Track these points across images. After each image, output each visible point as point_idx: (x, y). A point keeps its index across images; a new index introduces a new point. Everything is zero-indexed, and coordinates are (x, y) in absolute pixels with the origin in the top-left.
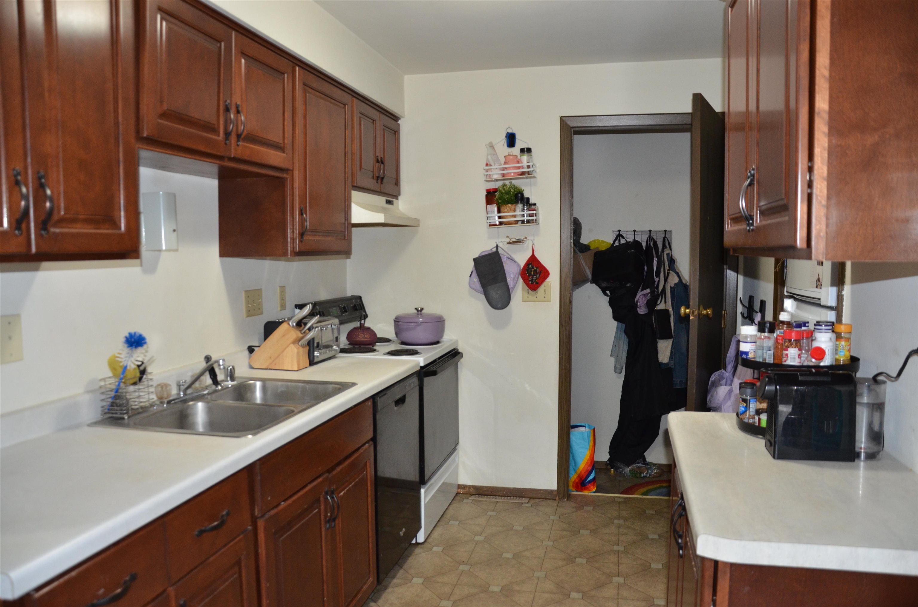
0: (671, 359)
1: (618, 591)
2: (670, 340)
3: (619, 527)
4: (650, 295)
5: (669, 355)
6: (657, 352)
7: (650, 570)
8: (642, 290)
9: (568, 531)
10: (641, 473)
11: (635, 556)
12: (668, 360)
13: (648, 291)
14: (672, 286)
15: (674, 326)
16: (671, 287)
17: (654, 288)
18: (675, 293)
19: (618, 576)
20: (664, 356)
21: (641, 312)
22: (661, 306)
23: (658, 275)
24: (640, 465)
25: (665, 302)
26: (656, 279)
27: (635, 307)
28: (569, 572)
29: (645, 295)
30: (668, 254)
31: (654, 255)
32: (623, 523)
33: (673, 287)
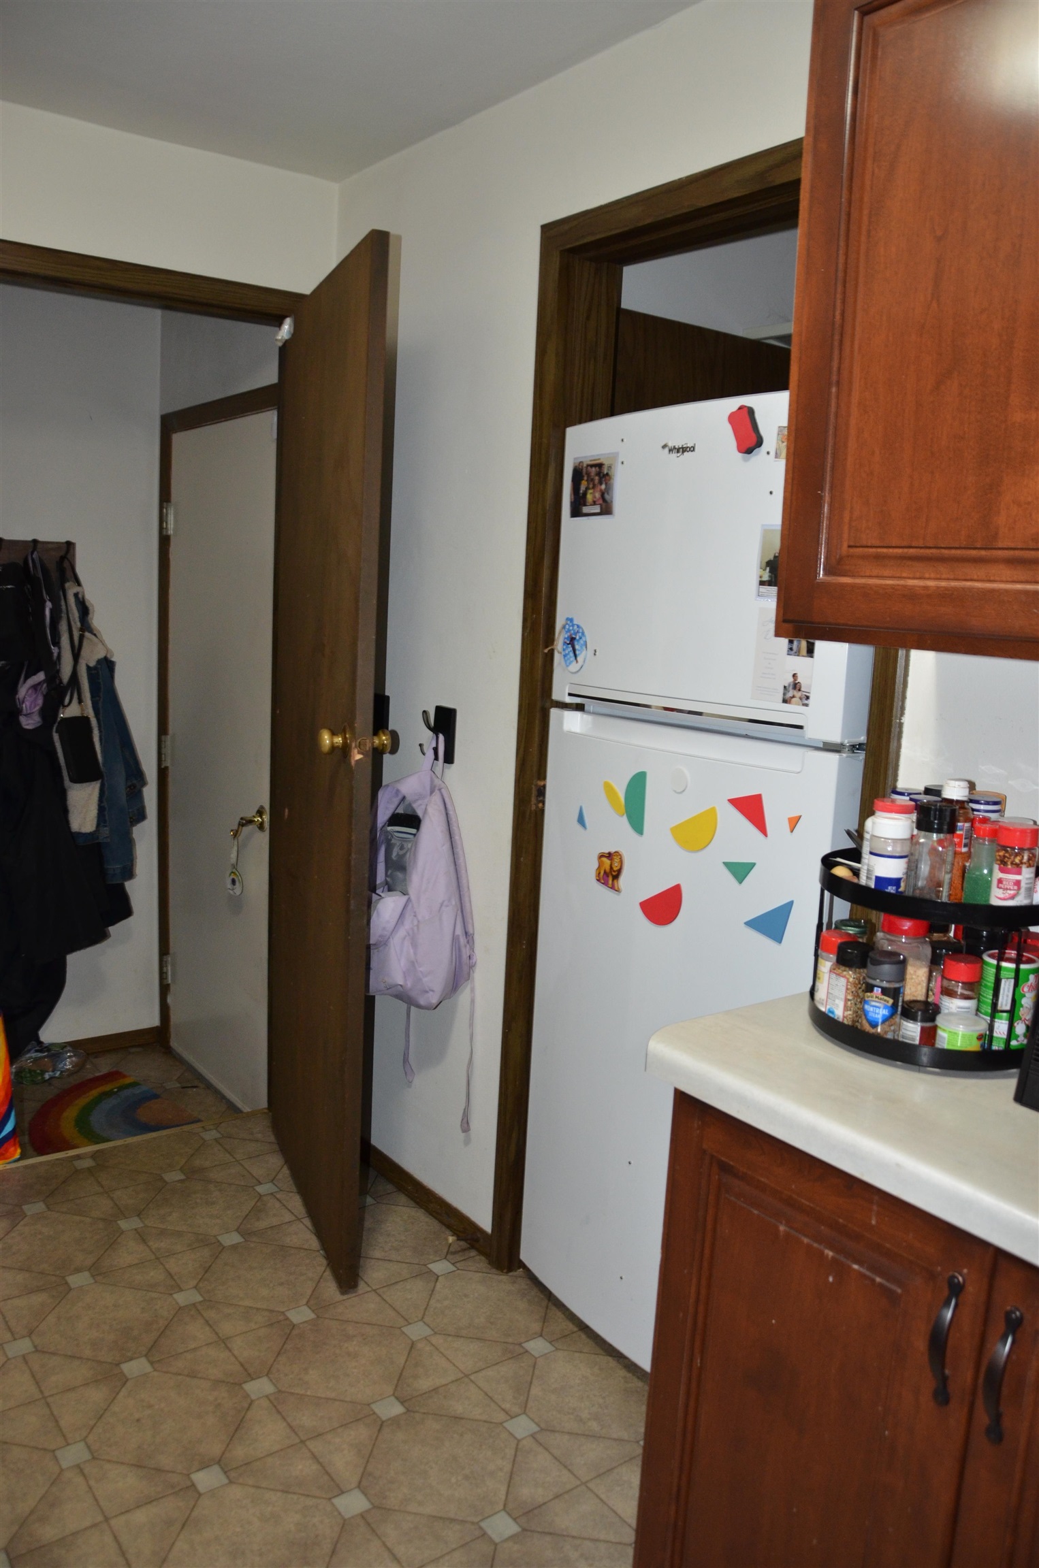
0: (102, 824)
1: (284, 1418)
2: (95, 782)
3: (142, 1236)
4: (45, 685)
5: (96, 815)
6: (65, 811)
7: (295, 1332)
8: (26, 678)
9: (38, 1290)
10: (43, 1072)
11: (239, 1306)
12: (95, 826)
13: (41, 676)
14: (92, 664)
15: (103, 751)
16: (88, 668)
17: (52, 667)
18: (100, 681)
19: (251, 1377)
20: (85, 819)
21: (28, 725)
22: (71, 711)
23: (57, 643)
24: (34, 1055)
25: (80, 701)
26: (55, 650)
27: (15, 712)
28: (137, 1416)
29: (35, 687)
30: (76, 595)
31: (46, 597)
32: (141, 1225)
33: (95, 668)
